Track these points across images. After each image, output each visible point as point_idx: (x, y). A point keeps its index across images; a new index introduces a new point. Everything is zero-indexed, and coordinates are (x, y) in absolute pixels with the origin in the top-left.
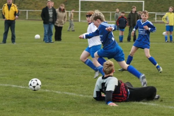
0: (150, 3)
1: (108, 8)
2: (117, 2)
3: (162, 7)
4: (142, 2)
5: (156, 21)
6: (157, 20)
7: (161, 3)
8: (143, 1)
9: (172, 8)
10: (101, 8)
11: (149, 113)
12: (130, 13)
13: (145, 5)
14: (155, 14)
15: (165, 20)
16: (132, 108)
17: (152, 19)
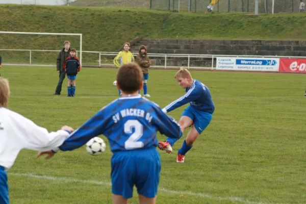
0: (91, 37)
1: (26, 44)
2: (39, 35)
3: (109, 44)
4: (79, 36)
5: (100, 64)
6: (102, 62)
7: (107, 38)
8: (81, 35)
9: (128, 45)
10: (15, 43)
11: (108, 196)
12: (61, 53)
13: (83, 40)
14: (98, 54)
15: (117, 62)
16: (82, 189)
17: (95, 62)
